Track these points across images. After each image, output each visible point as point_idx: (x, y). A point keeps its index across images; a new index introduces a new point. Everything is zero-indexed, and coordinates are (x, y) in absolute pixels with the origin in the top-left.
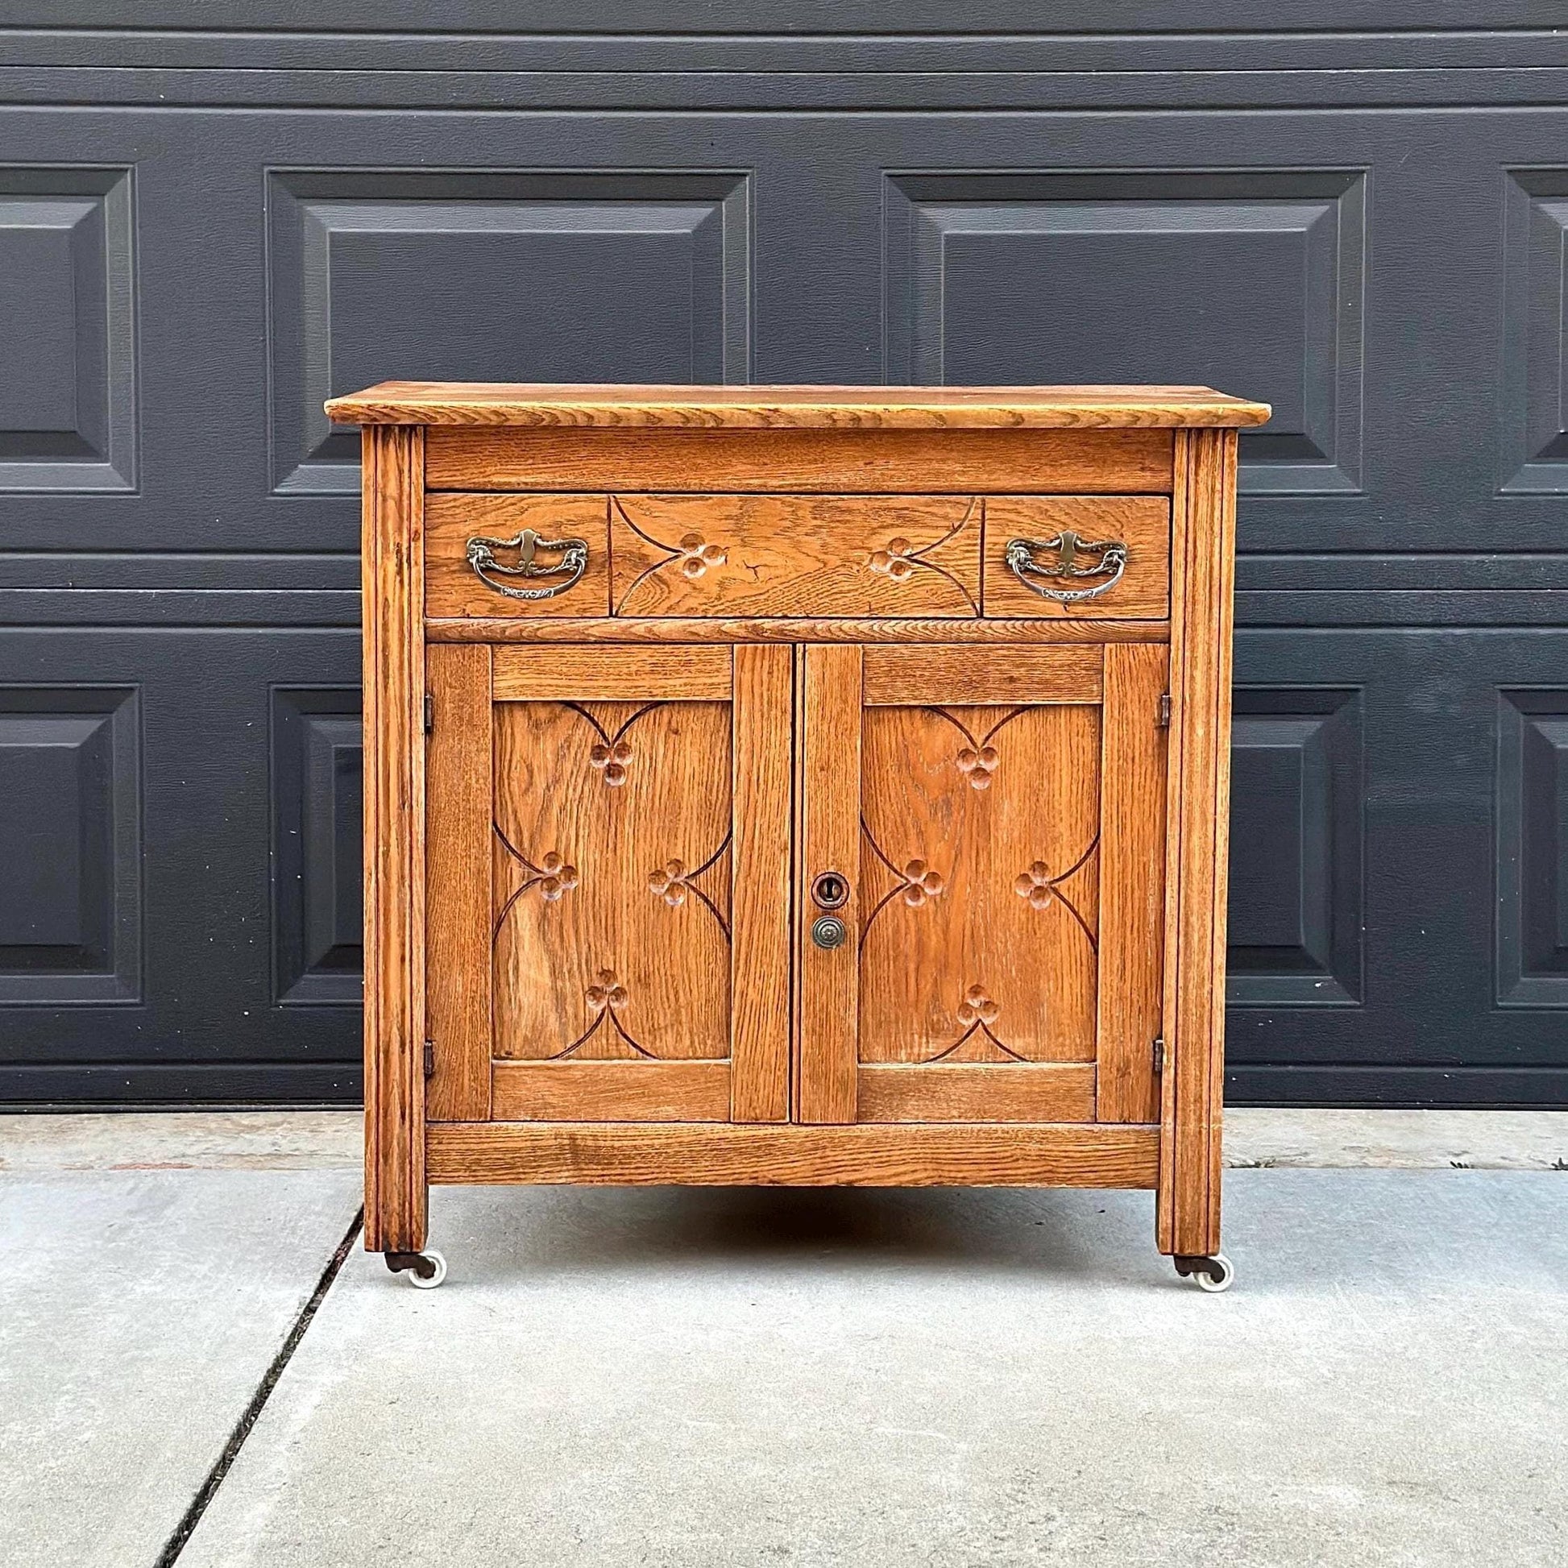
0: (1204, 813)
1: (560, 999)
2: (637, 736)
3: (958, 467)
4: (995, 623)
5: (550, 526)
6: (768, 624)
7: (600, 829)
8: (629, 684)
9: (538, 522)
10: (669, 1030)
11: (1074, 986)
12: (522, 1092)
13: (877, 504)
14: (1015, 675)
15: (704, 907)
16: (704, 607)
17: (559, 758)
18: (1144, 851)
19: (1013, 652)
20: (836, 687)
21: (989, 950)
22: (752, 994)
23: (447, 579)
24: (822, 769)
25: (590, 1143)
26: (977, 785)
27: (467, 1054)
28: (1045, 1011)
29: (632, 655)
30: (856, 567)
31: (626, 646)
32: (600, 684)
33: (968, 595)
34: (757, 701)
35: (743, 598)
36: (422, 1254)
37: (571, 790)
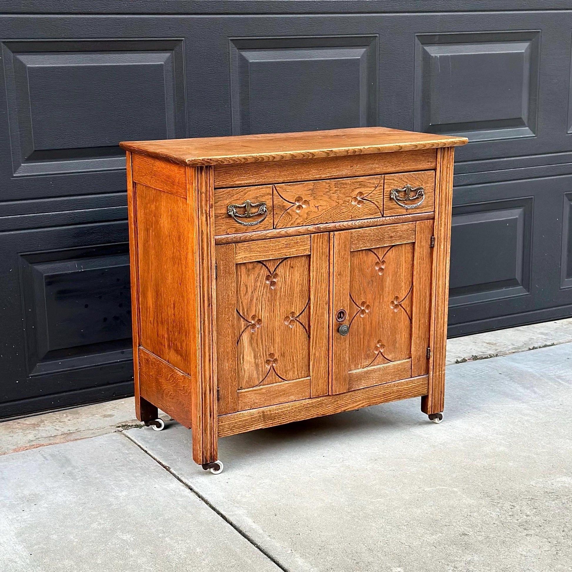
0: (442, 274)
1: (257, 365)
2: (280, 270)
3: (377, 166)
4: (387, 218)
5: (254, 198)
6: (322, 226)
7: (269, 304)
8: (279, 252)
9: (251, 197)
10: (291, 371)
11: (405, 335)
12: (247, 400)
13: (354, 181)
14: (392, 235)
15: (301, 327)
16: (302, 222)
17: (256, 281)
18: (425, 288)
19: (392, 228)
20: (343, 246)
21: (383, 328)
22: (317, 354)
23: (221, 221)
24: (339, 275)
25: (268, 413)
26: (380, 274)
27: (230, 390)
28: (397, 345)
29: (280, 242)
30: (348, 203)
31: (278, 239)
32: (270, 253)
33: (379, 209)
34: (318, 253)
35: (314, 218)
36: (216, 462)
37: (259, 293)
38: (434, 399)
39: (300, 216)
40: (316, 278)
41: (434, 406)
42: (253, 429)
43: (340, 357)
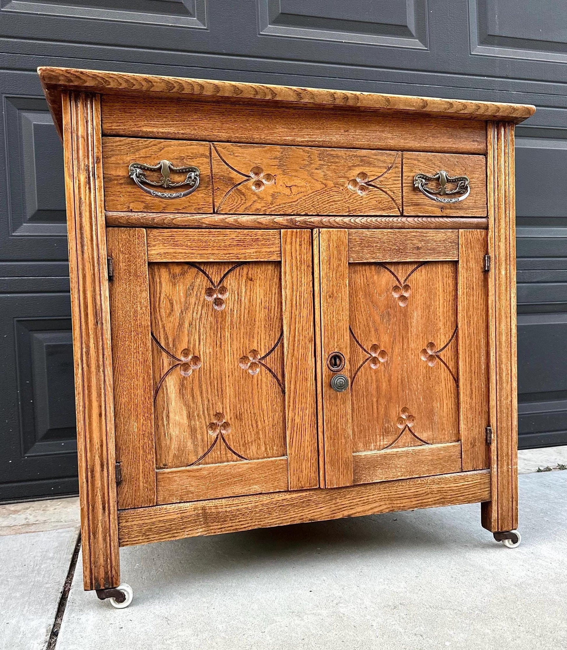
1: (193, 431)
2: (230, 282)
3: (390, 135)
4: (409, 219)
5: (177, 159)
6: (298, 219)
7: (212, 335)
8: (225, 252)
9: (171, 156)
10: (254, 444)
11: (448, 404)
12: (174, 487)
13: (351, 153)
14: (420, 246)
15: (269, 375)
16: (265, 208)
17: (187, 295)
18: (478, 334)
19: (418, 234)
20: (335, 252)
21: (410, 389)
22: (297, 420)
23: (118, 188)
24: (330, 297)
25: (213, 511)
26: (402, 304)
27: (141, 468)
28: (436, 418)
29: (225, 235)
30: (342, 188)
31: (224, 230)
32: (209, 252)
33: (396, 204)
34: (294, 261)
35: (284, 204)
36: (118, 588)
37: (195, 314)
38: (502, 509)
39: (259, 198)
40: (291, 300)
41: (502, 519)
42: (186, 536)
43: (337, 428)
